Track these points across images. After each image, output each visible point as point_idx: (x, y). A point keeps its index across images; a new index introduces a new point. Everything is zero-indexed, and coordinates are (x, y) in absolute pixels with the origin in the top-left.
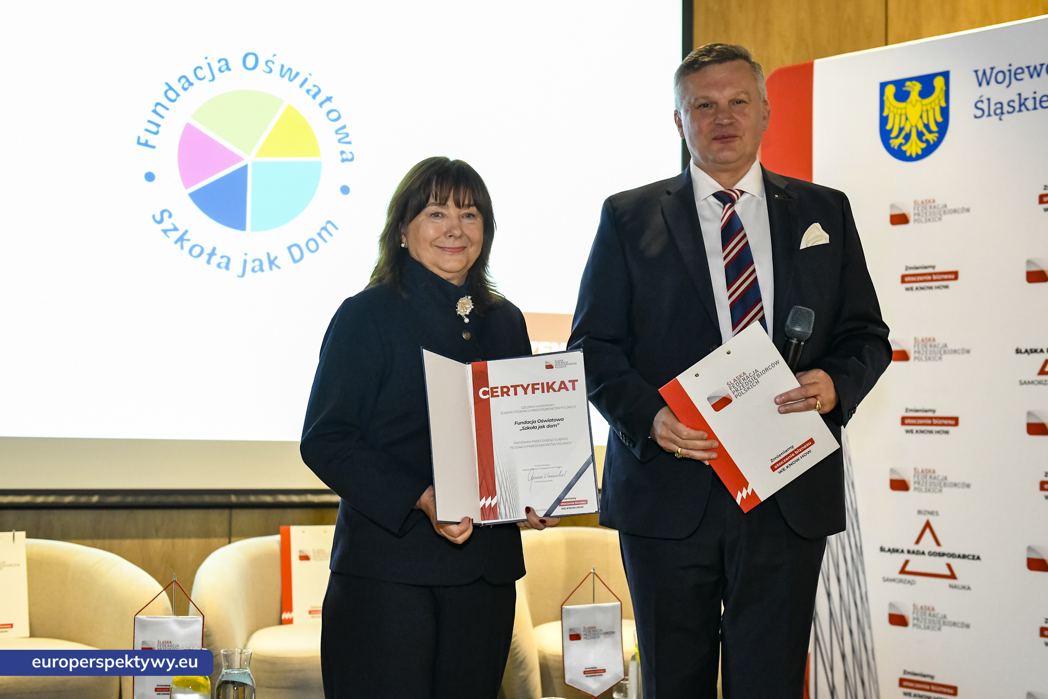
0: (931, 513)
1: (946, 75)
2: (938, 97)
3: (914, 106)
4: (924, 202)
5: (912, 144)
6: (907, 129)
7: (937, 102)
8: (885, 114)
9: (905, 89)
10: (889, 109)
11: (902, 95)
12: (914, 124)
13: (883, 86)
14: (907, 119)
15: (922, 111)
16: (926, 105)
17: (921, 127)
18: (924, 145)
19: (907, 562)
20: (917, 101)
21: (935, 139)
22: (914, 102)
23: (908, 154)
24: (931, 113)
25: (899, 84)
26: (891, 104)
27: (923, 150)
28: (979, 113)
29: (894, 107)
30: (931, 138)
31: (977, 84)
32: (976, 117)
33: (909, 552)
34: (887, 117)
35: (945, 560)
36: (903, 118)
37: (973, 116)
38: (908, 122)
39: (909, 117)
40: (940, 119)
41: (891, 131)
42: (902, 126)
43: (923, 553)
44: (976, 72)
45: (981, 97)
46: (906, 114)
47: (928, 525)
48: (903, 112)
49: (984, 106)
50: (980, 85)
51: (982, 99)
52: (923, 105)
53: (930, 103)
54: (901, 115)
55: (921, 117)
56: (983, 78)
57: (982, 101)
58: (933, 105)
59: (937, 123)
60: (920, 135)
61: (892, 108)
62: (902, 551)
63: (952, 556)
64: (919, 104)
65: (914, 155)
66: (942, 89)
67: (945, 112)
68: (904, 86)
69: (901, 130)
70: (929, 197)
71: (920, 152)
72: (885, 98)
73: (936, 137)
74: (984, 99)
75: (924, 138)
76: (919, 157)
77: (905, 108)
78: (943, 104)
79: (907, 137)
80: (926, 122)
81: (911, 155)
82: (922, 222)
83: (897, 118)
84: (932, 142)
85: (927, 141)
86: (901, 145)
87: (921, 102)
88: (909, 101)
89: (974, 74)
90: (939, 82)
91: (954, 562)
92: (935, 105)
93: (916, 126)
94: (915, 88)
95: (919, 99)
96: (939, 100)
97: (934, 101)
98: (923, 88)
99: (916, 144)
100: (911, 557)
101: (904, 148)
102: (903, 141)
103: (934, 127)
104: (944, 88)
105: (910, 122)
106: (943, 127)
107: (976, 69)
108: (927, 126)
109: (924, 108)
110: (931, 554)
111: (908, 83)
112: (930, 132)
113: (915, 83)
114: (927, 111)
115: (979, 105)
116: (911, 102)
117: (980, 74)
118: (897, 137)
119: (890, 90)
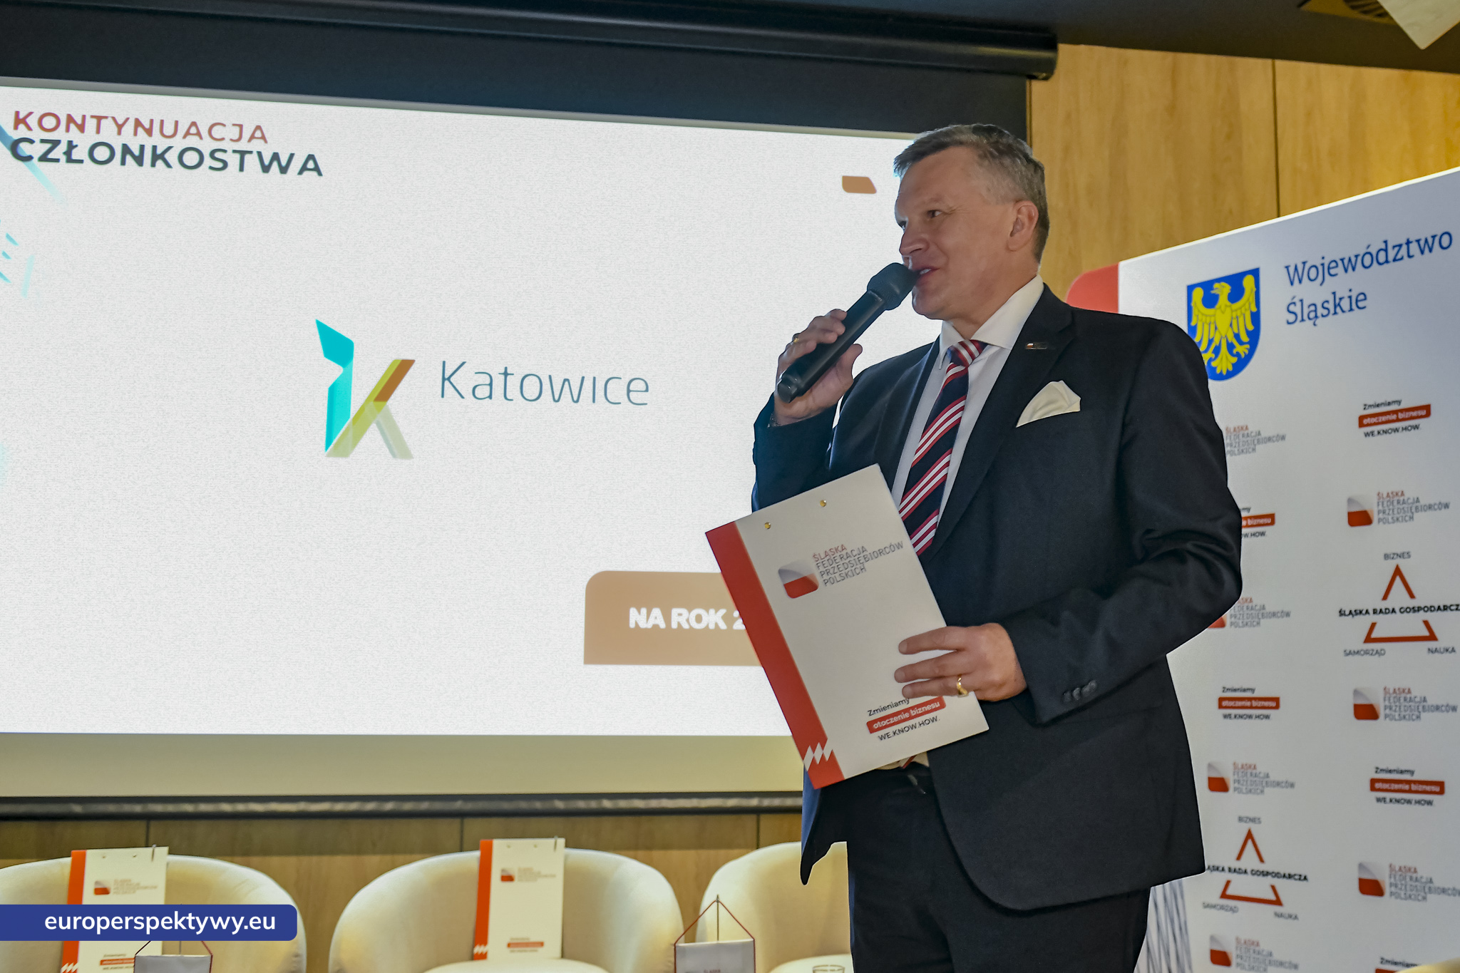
0: (1253, 820)
1: (1255, 273)
2: (1248, 300)
3: (1223, 312)
4: (1237, 429)
5: (1222, 359)
6: (1216, 342)
7: (1247, 305)
8: (1193, 324)
9: (1213, 292)
10: (1198, 316)
11: (1210, 301)
12: (1224, 335)
13: (1190, 289)
14: (1216, 328)
15: (1232, 318)
16: (1236, 310)
17: (1232, 339)
18: (1234, 360)
19: (1228, 883)
20: (1226, 306)
21: (1247, 352)
22: (1223, 308)
23: (1218, 371)
24: (1241, 320)
25: (1207, 286)
26: (1199, 311)
27: (1234, 365)
28: (1292, 318)
29: (1203, 314)
30: (1242, 350)
31: (1289, 284)
32: (1288, 323)
33: (1230, 870)
34: (1195, 327)
35: (1269, 880)
36: (1213, 327)
37: (1285, 322)
38: (1217, 332)
39: (1218, 326)
40: (1251, 328)
41: (1200, 342)
42: (1211, 338)
43: (1245, 872)
44: (1287, 267)
45: (1294, 298)
46: (1215, 322)
47: (1249, 836)
48: (1212, 321)
49: (1297, 309)
50: (1292, 283)
51: (1294, 301)
52: (1232, 311)
53: (1240, 308)
54: (1210, 324)
55: (1231, 325)
56: (1295, 275)
57: (1294, 303)
58: (1243, 309)
59: (1248, 333)
60: (1230, 347)
61: (1200, 316)
62: (1223, 870)
63: (1277, 875)
64: (1228, 310)
65: (1224, 373)
66: (1252, 290)
67: (1256, 318)
68: (1212, 289)
69: (1210, 341)
70: (1241, 423)
71: (1231, 368)
72: (1193, 304)
73: (1247, 349)
74: (1296, 300)
75: (1235, 351)
76: (1230, 375)
77: (1214, 315)
78: (1254, 309)
79: (1217, 351)
80: (1236, 331)
81: (1221, 373)
82: (1235, 455)
83: (1206, 327)
84: (1243, 356)
85: (1238, 355)
86: (1211, 360)
87: (1230, 306)
88: (1217, 306)
89: (1286, 270)
90: (1248, 282)
91: (1279, 883)
92: (1246, 310)
93: (1226, 336)
94: (1223, 290)
95: (1229, 303)
96: (1250, 304)
97: (1244, 305)
98: (1232, 290)
99: (1227, 358)
100: (1234, 877)
101: (1214, 364)
102: (1213, 356)
103: (1245, 338)
104: (1255, 289)
105: (1220, 332)
106: (1254, 336)
107: (1287, 264)
108: (1237, 336)
109: (1234, 316)
110: (1255, 873)
111: (1216, 285)
112: (1241, 343)
113: (1223, 284)
114: (1237, 317)
115: (1292, 308)
116: (1220, 307)
117: (1292, 270)
118: (1206, 351)
119: (1198, 294)
